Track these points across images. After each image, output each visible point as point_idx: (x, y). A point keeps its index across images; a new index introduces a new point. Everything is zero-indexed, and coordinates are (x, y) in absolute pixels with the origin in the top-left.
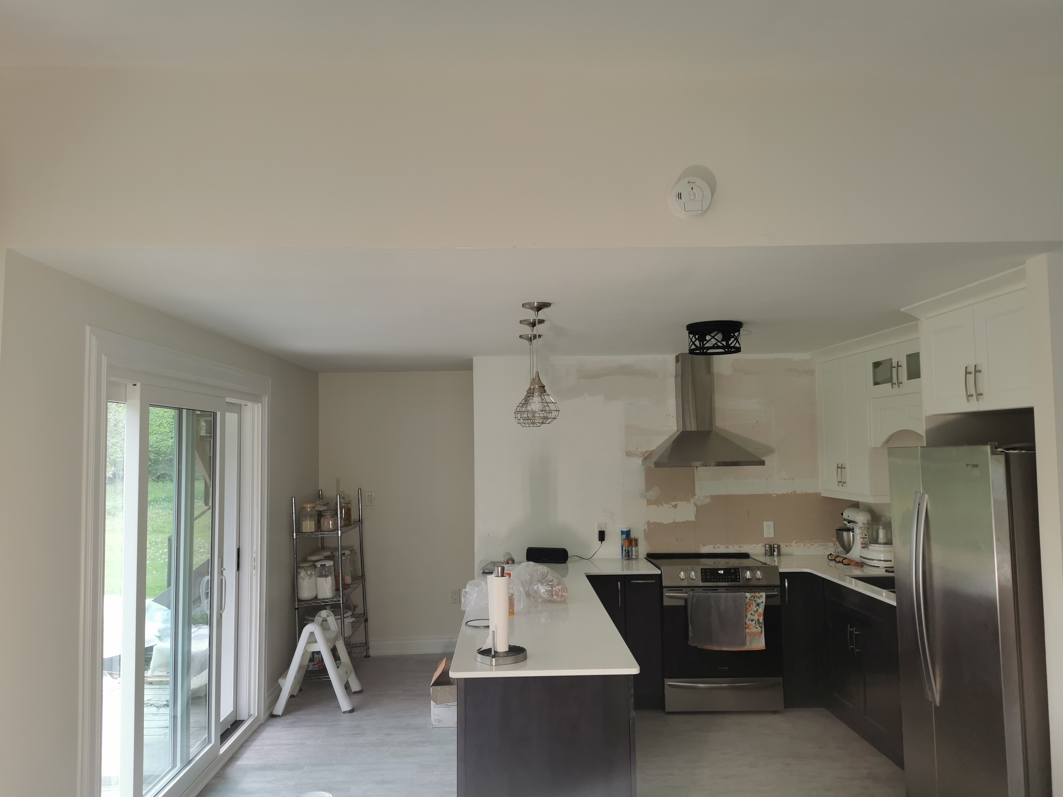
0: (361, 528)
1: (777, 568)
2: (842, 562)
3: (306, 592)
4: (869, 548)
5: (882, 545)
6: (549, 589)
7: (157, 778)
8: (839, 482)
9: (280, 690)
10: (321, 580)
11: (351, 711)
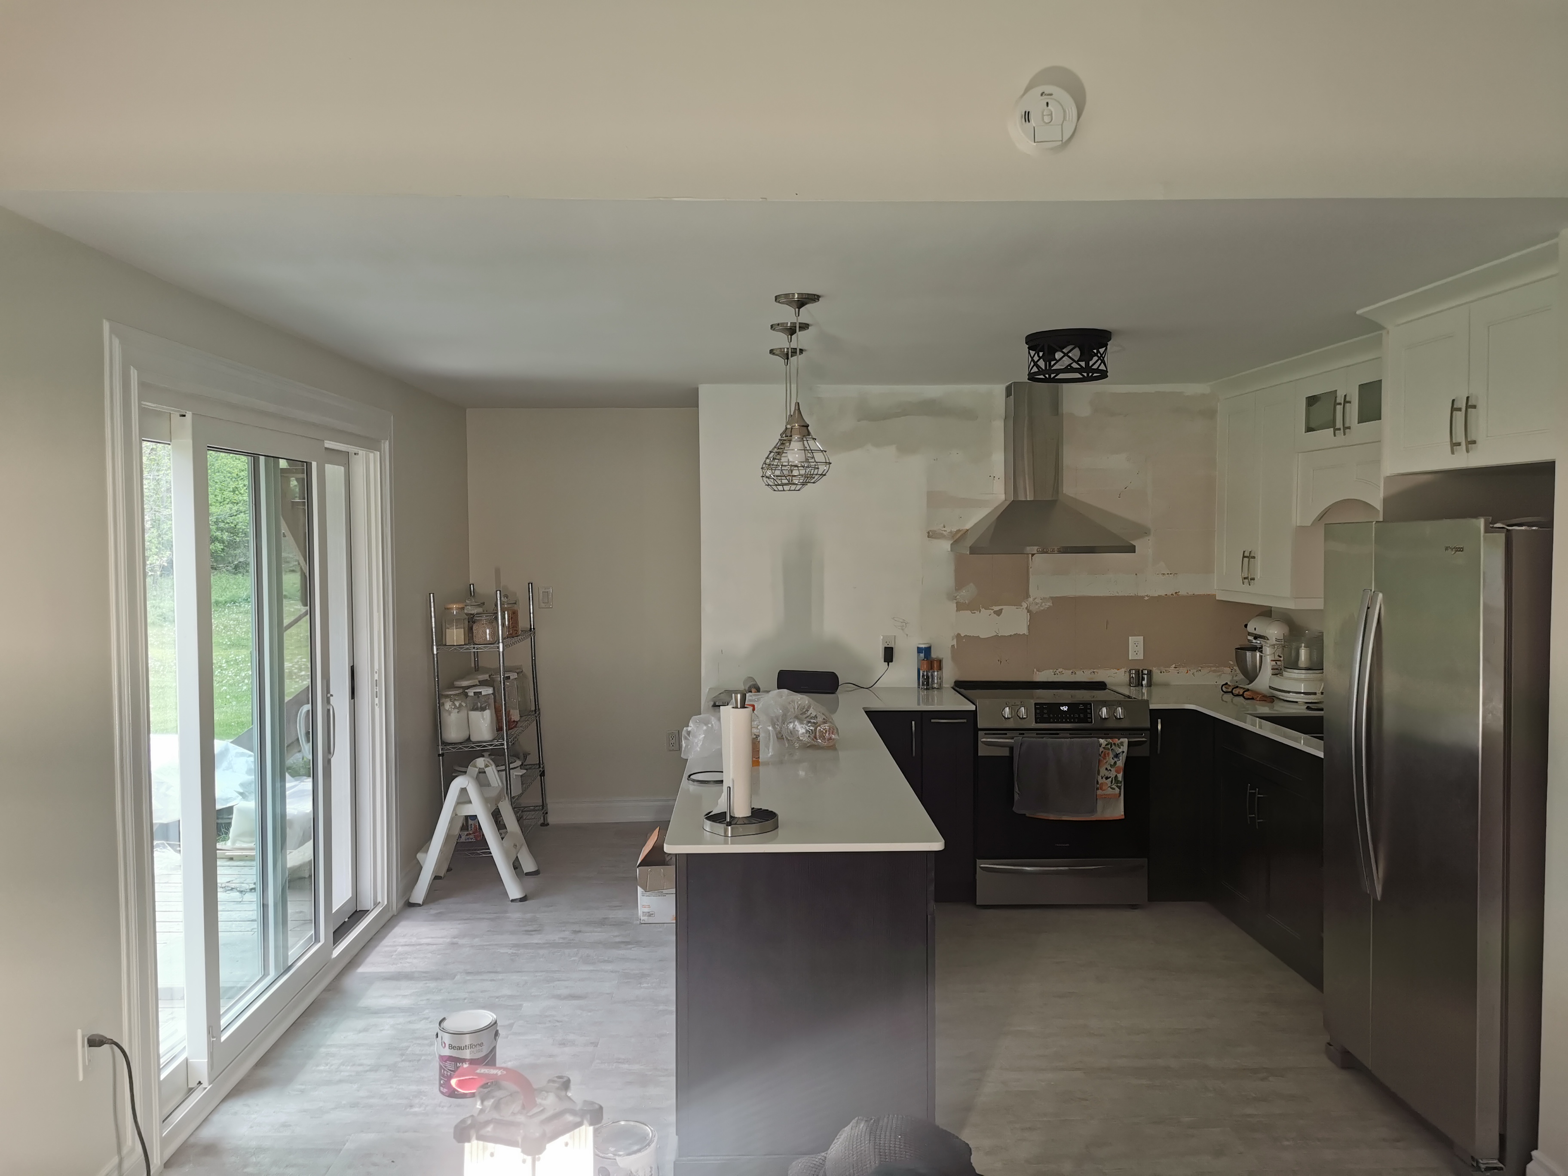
0: (533, 640)
1: (1147, 702)
2: (1242, 695)
3: (453, 732)
4: (1284, 675)
5: (1303, 671)
6: (811, 728)
7: (238, 991)
8: (1245, 578)
9: (418, 868)
10: (474, 715)
11: (523, 899)
